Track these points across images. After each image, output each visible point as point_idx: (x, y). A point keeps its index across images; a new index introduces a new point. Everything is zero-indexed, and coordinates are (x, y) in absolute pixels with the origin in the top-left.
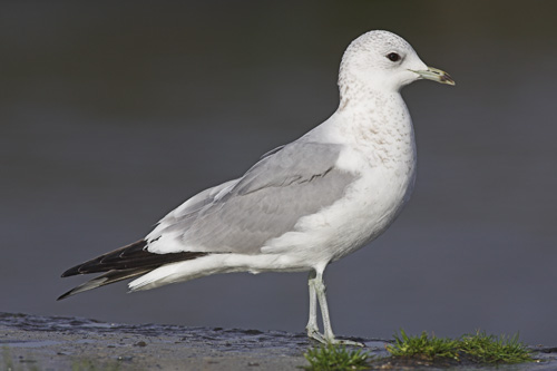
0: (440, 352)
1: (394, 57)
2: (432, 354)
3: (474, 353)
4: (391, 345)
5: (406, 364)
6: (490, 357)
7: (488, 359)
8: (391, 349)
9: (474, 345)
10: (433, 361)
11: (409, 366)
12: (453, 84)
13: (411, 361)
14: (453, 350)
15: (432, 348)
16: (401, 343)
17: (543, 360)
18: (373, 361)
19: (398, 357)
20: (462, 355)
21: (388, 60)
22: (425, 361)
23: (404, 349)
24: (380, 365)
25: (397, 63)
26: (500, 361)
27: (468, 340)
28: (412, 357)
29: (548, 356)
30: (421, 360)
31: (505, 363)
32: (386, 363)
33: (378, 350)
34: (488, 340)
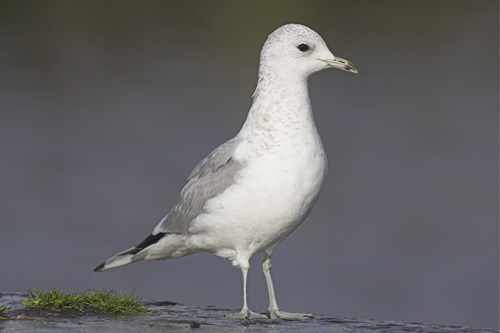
0: (68, 305)
1: (304, 48)
2: (61, 307)
3: (96, 305)
4: (25, 299)
5: (38, 315)
6: (110, 309)
7: (108, 311)
8: (25, 302)
9: (96, 298)
10: (61, 312)
11: (42, 317)
12: (356, 72)
13: (42, 312)
14: (78, 303)
15: (60, 302)
16: (34, 297)
17: (155, 312)
18: (9, 313)
19: (31, 309)
20: (86, 307)
21: (298, 50)
22: (54, 312)
23: (37, 302)
24: (16, 316)
25: (307, 53)
26: (118, 313)
27: (91, 294)
28: (43, 309)
29: (159, 308)
30: (51, 311)
31: (123, 314)
32: (20, 314)
33: (14, 303)
34: (108, 294)
